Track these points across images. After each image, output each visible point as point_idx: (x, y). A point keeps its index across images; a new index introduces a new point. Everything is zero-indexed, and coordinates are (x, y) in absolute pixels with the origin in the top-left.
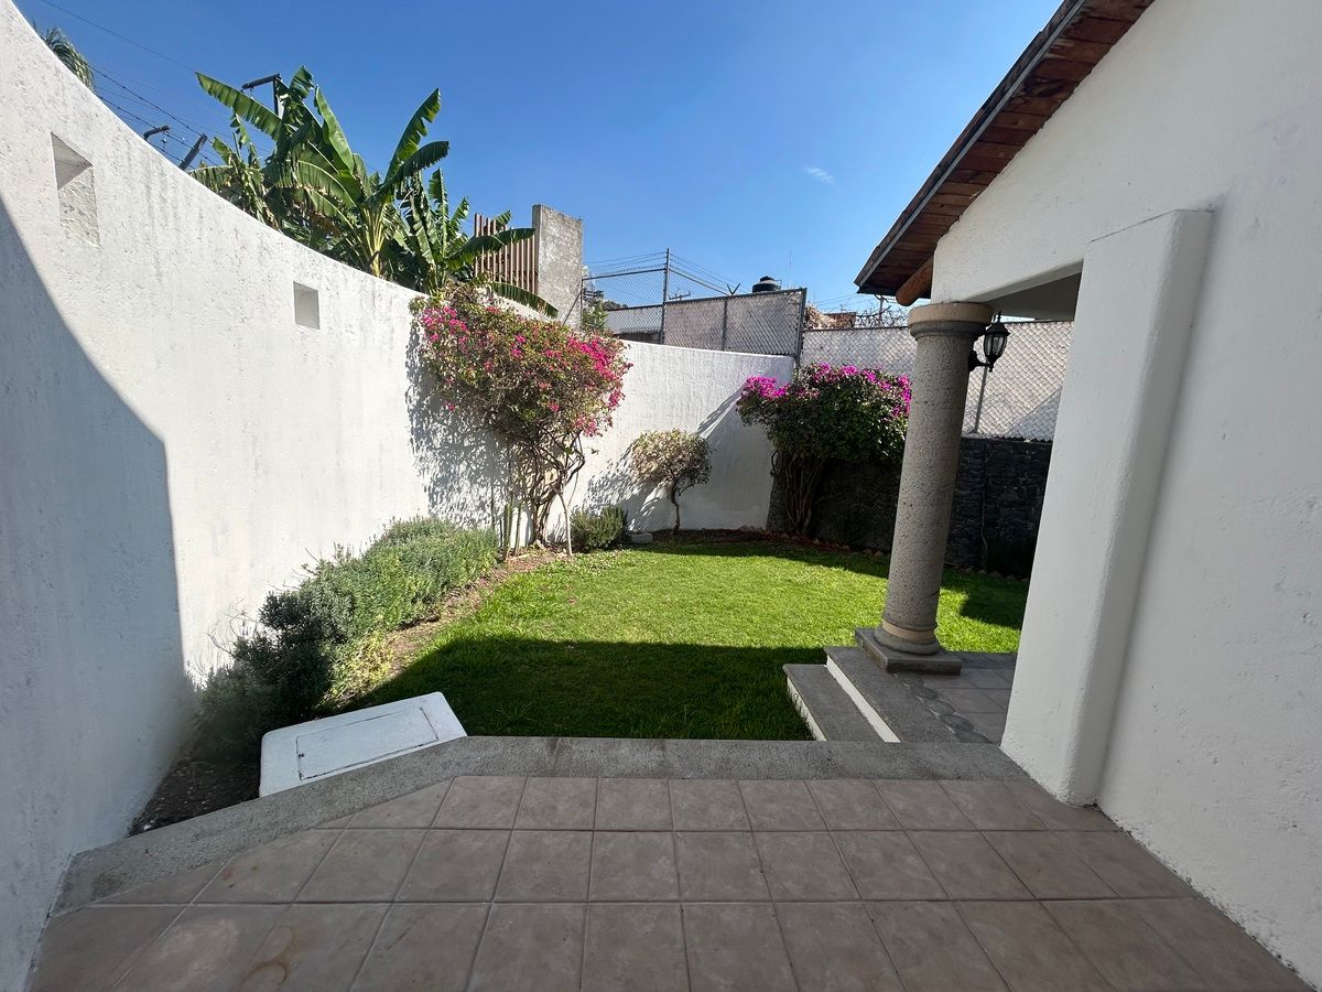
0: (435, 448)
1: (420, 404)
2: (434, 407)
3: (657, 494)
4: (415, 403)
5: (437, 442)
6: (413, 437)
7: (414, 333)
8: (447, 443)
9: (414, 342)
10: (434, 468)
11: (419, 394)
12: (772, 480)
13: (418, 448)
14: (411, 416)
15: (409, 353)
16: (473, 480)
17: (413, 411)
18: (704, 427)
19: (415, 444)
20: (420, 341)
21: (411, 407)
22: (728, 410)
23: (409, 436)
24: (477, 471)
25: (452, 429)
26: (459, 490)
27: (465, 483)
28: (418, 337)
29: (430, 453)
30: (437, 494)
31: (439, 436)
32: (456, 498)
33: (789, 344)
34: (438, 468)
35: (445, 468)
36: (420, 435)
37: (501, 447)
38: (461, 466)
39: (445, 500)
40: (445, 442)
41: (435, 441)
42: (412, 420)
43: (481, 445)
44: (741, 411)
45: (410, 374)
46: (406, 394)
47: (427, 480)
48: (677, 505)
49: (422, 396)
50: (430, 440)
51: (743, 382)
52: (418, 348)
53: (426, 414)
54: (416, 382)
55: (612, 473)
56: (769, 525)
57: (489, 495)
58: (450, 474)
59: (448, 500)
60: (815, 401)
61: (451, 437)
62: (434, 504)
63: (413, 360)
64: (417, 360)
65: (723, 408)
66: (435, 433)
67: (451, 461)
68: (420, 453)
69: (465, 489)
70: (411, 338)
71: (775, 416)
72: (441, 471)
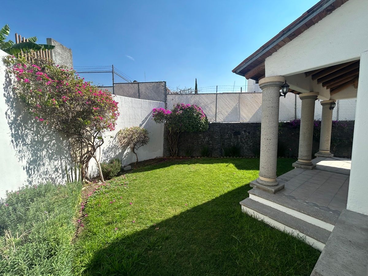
0: (28, 144)
1: (15, 119)
2: (25, 120)
3: (128, 150)
4: (12, 118)
5: (28, 141)
6: (13, 139)
7: (7, 77)
8: (35, 141)
9: (8, 83)
10: (28, 155)
11: (14, 113)
12: (163, 140)
13: (17, 145)
14: (11, 127)
15: (6, 88)
16: (50, 158)
17: (12, 124)
19: (15, 143)
20: (12, 82)
21: (10, 121)
22: (147, 119)
23: (10, 139)
24: (52, 154)
25: (37, 133)
26: (44, 165)
27: (46, 161)
28: (10, 80)
29: (25, 147)
30: (31, 170)
31: (29, 137)
32: (42, 169)
33: (163, 98)
34: (30, 155)
35: (34, 154)
36: (17, 137)
37: (63, 140)
38: (44, 152)
39: (36, 172)
40: (33, 140)
41: (27, 140)
42: (11, 129)
43: (53, 140)
44: (154, 119)
45: (7, 101)
46: (6, 113)
47: (24, 163)
48: (136, 154)
49: (17, 115)
50: (24, 140)
51: (152, 110)
52: (11, 86)
53: (20, 125)
54: (12, 106)
55: (111, 145)
56: (164, 155)
57: (60, 164)
58: (38, 157)
59: (38, 171)
61: (36, 137)
62: (30, 175)
63: (8, 93)
64: (11, 93)
66: (27, 136)
67: (38, 150)
68: (18, 148)
69: (47, 163)
70: (6, 80)
72: (32, 156)
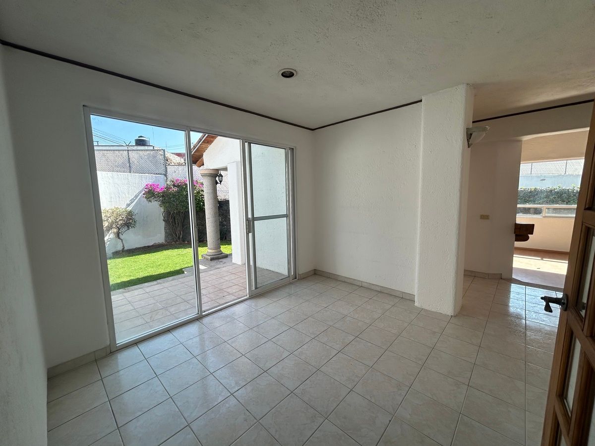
12: (164, 223)
18: (128, 205)
22: (139, 197)
33: (162, 170)
44: (146, 197)
48: (121, 239)
51: (144, 186)
56: (166, 241)
60: (176, 192)
65: (136, 197)
71: (161, 198)
